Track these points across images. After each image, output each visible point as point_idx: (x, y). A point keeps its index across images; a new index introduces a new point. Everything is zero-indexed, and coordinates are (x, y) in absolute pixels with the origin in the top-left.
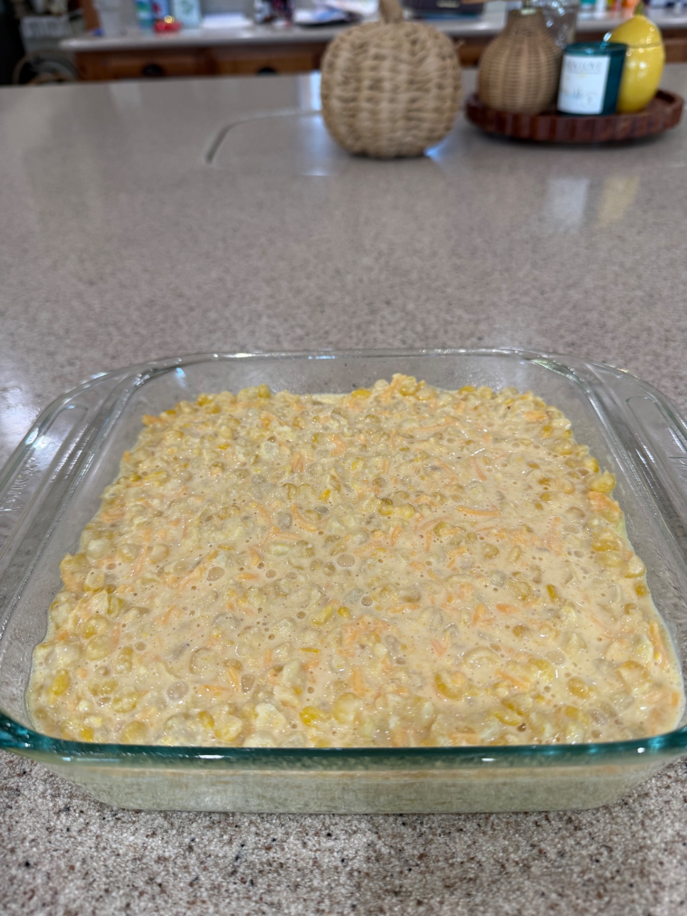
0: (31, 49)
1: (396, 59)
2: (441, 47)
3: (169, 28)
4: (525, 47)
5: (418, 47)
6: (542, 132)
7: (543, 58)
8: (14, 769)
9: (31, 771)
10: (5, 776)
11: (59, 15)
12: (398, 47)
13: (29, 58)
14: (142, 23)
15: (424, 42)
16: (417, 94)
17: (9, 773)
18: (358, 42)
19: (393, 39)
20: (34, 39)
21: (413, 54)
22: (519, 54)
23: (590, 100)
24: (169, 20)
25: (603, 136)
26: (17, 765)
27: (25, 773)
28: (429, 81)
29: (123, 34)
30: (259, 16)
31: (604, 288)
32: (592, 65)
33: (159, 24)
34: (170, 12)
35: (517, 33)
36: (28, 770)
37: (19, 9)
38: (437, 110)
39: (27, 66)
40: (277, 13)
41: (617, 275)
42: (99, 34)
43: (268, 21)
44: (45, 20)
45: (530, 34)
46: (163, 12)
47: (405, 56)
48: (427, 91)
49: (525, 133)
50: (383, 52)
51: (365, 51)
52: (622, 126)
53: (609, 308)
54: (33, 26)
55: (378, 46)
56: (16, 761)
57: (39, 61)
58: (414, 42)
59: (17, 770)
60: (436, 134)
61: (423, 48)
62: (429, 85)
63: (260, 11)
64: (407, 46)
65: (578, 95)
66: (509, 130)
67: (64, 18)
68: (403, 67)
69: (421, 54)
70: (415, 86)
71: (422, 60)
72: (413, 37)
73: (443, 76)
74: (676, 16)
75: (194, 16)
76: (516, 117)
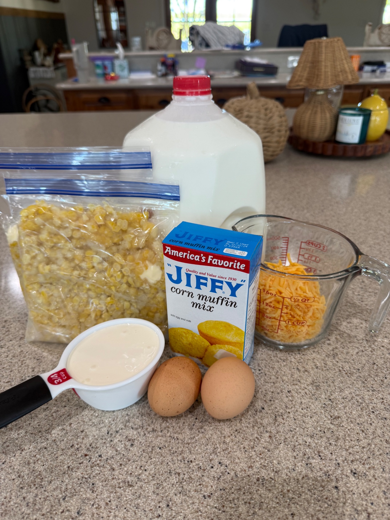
0: (33, 83)
1: (258, 118)
2: (279, 112)
3: (113, 79)
4: (319, 110)
5: (268, 111)
6: (329, 152)
7: (328, 115)
8: (154, 513)
9: (162, 515)
10: (150, 517)
11: (49, 67)
12: (259, 112)
13: (32, 88)
14: (97, 75)
15: (271, 109)
16: (267, 134)
17: (152, 516)
18: (238, 108)
19: (256, 108)
20: (35, 79)
21: (266, 115)
22: (316, 113)
23: (353, 136)
24: (113, 75)
25: (360, 154)
26: (155, 511)
27: (160, 516)
28: (273, 128)
29: (88, 81)
30: (159, 73)
31: (379, 244)
32: (354, 120)
33: (107, 76)
34: (113, 70)
35: (314, 103)
36: (161, 514)
37: (28, 63)
38: (278, 142)
39: (31, 92)
40: (169, 72)
41: (384, 236)
42: (76, 81)
43: (165, 75)
44: (41, 69)
45: (321, 103)
46: (109, 70)
47: (262, 116)
48: (273, 133)
49: (320, 151)
50: (251, 114)
51: (242, 113)
52: (370, 150)
53: (384, 256)
54: (35, 72)
55: (249, 111)
56: (154, 510)
57: (37, 90)
58: (266, 109)
59: (155, 514)
60: (275, 153)
61: (271, 112)
62: (274, 130)
63: (160, 71)
64: (263, 111)
65: (347, 134)
66: (310, 150)
67: (52, 69)
68: (261, 122)
69: (270, 115)
70: (267, 130)
71: (270, 118)
72: (266, 106)
73: (281, 126)
74: (377, 77)
75: (126, 72)
76: (314, 144)
